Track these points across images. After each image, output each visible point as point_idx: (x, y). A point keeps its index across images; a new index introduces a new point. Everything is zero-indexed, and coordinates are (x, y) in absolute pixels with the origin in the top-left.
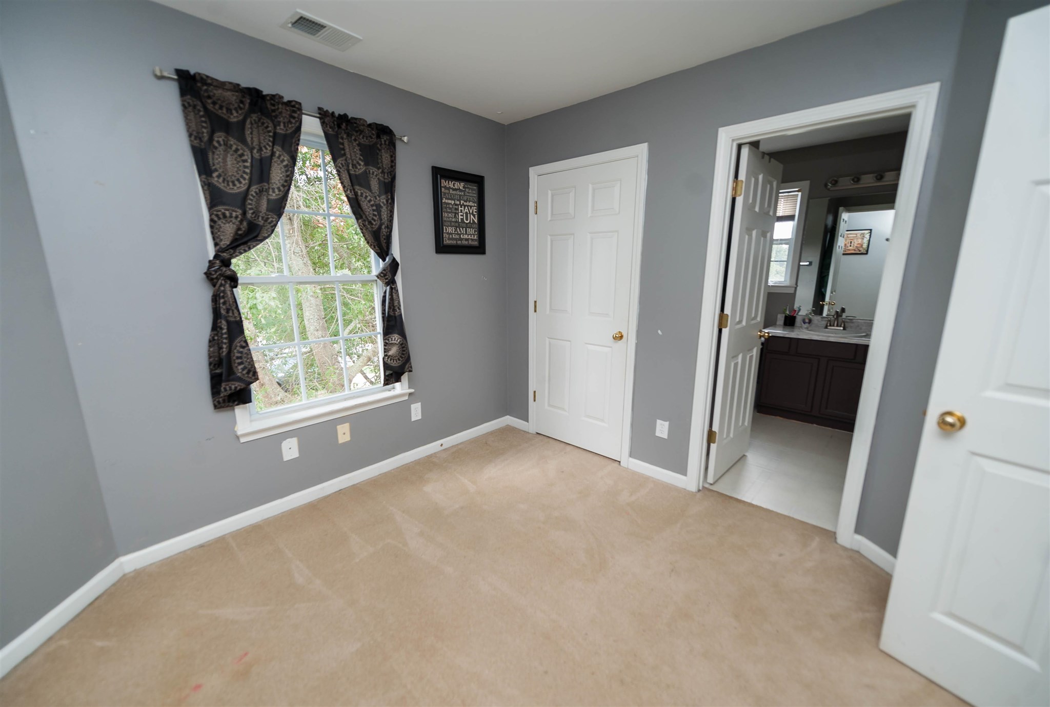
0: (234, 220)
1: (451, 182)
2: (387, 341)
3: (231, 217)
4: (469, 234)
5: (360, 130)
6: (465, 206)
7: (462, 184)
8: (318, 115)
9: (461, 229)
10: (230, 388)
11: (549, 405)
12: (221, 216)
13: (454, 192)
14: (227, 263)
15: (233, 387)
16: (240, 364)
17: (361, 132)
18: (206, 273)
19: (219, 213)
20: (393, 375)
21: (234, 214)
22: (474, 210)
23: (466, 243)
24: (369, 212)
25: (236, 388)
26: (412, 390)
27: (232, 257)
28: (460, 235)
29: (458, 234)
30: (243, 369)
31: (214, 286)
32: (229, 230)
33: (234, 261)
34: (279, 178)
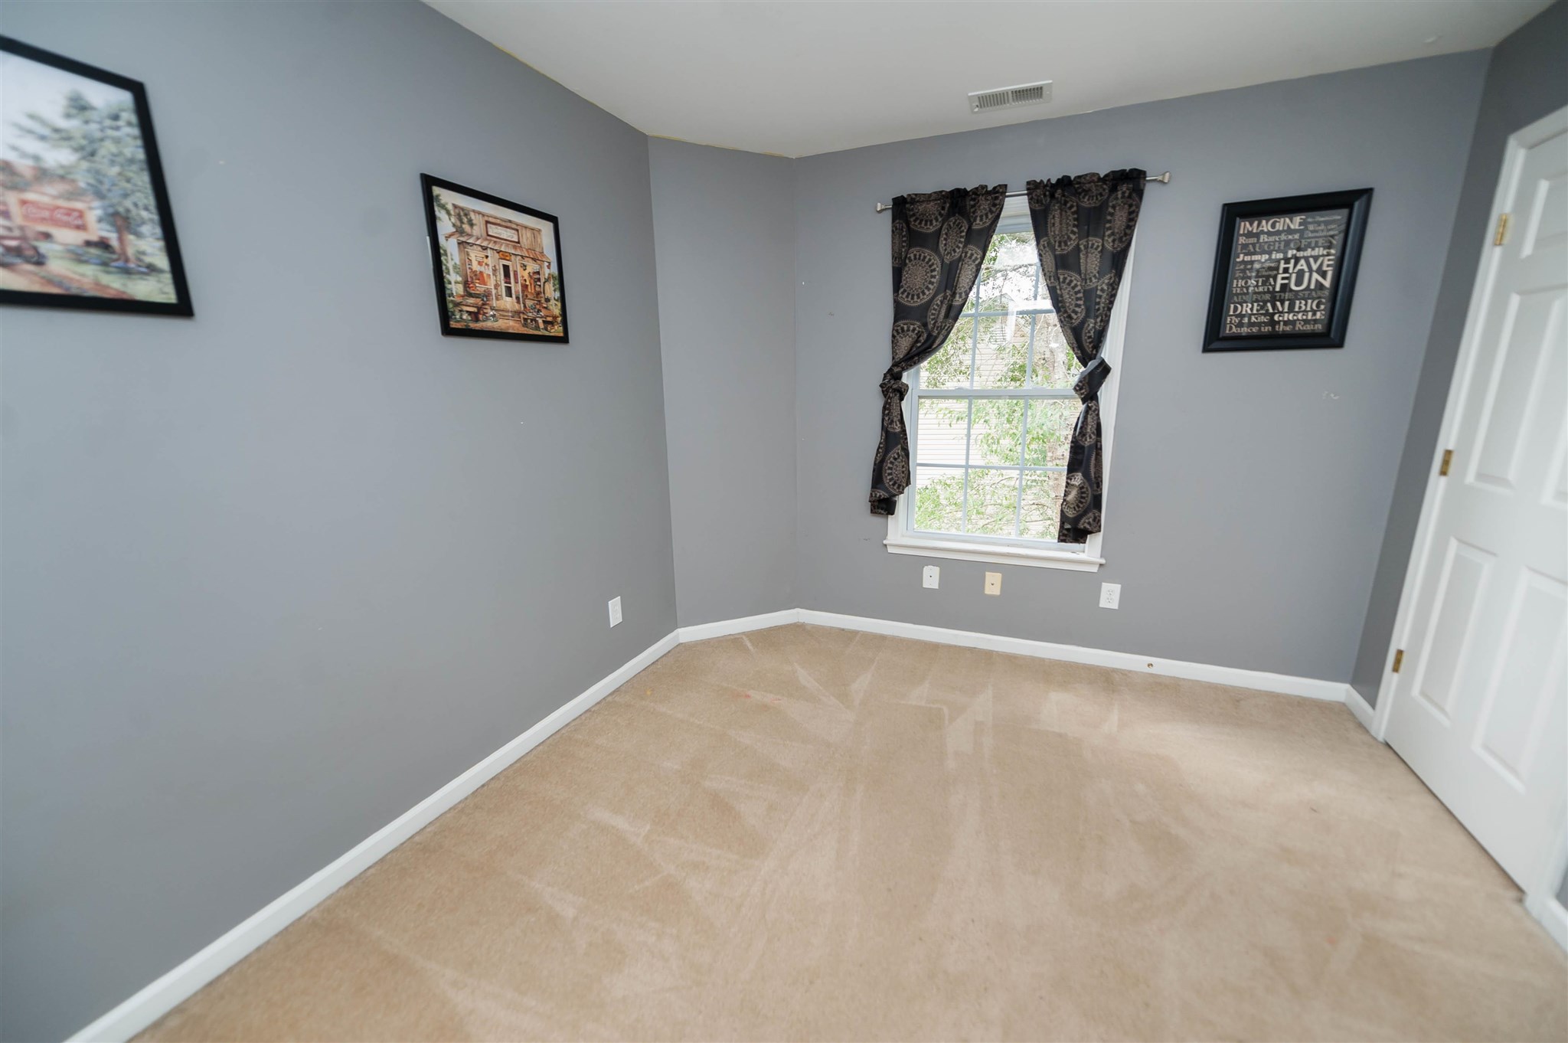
0: (910, 333)
1: (1267, 223)
2: (1069, 481)
3: (908, 330)
4: (1298, 312)
5: (1084, 190)
6: (1297, 260)
7: (1298, 219)
8: (1026, 192)
9: (1278, 304)
10: (876, 494)
11: (1423, 693)
12: (900, 331)
13: (1272, 239)
14: (898, 377)
15: (878, 495)
16: (889, 474)
17: (1086, 192)
18: (881, 386)
19: (899, 328)
20: (1074, 530)
21: (912, 327)
22: (1326, 263)
23: (1288, 328)
24: (1070, 302)
25: (880, 496)
26: (1103, 561)
27: (904, 369)
28: (1273, 315)
29: (1267, 314)
30: (891, 480)
31: (885, 397)
32: (905, 343)
33: (905, 374)
34: (968, 280)
